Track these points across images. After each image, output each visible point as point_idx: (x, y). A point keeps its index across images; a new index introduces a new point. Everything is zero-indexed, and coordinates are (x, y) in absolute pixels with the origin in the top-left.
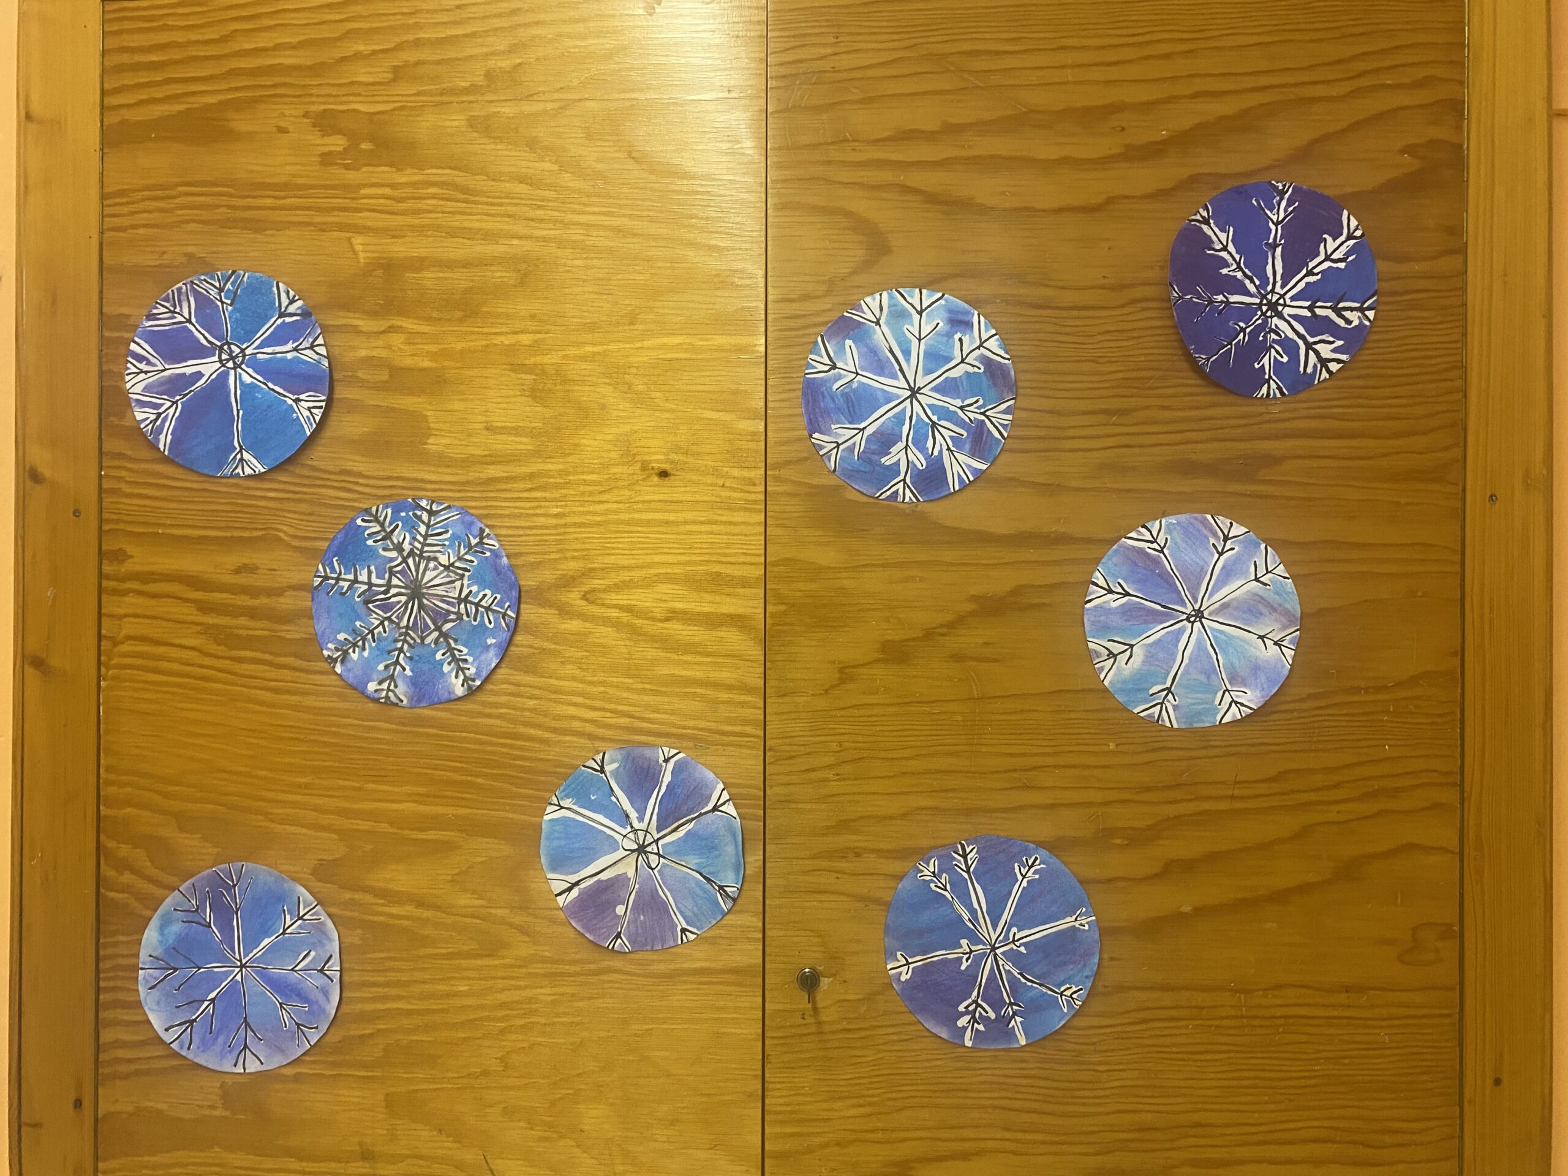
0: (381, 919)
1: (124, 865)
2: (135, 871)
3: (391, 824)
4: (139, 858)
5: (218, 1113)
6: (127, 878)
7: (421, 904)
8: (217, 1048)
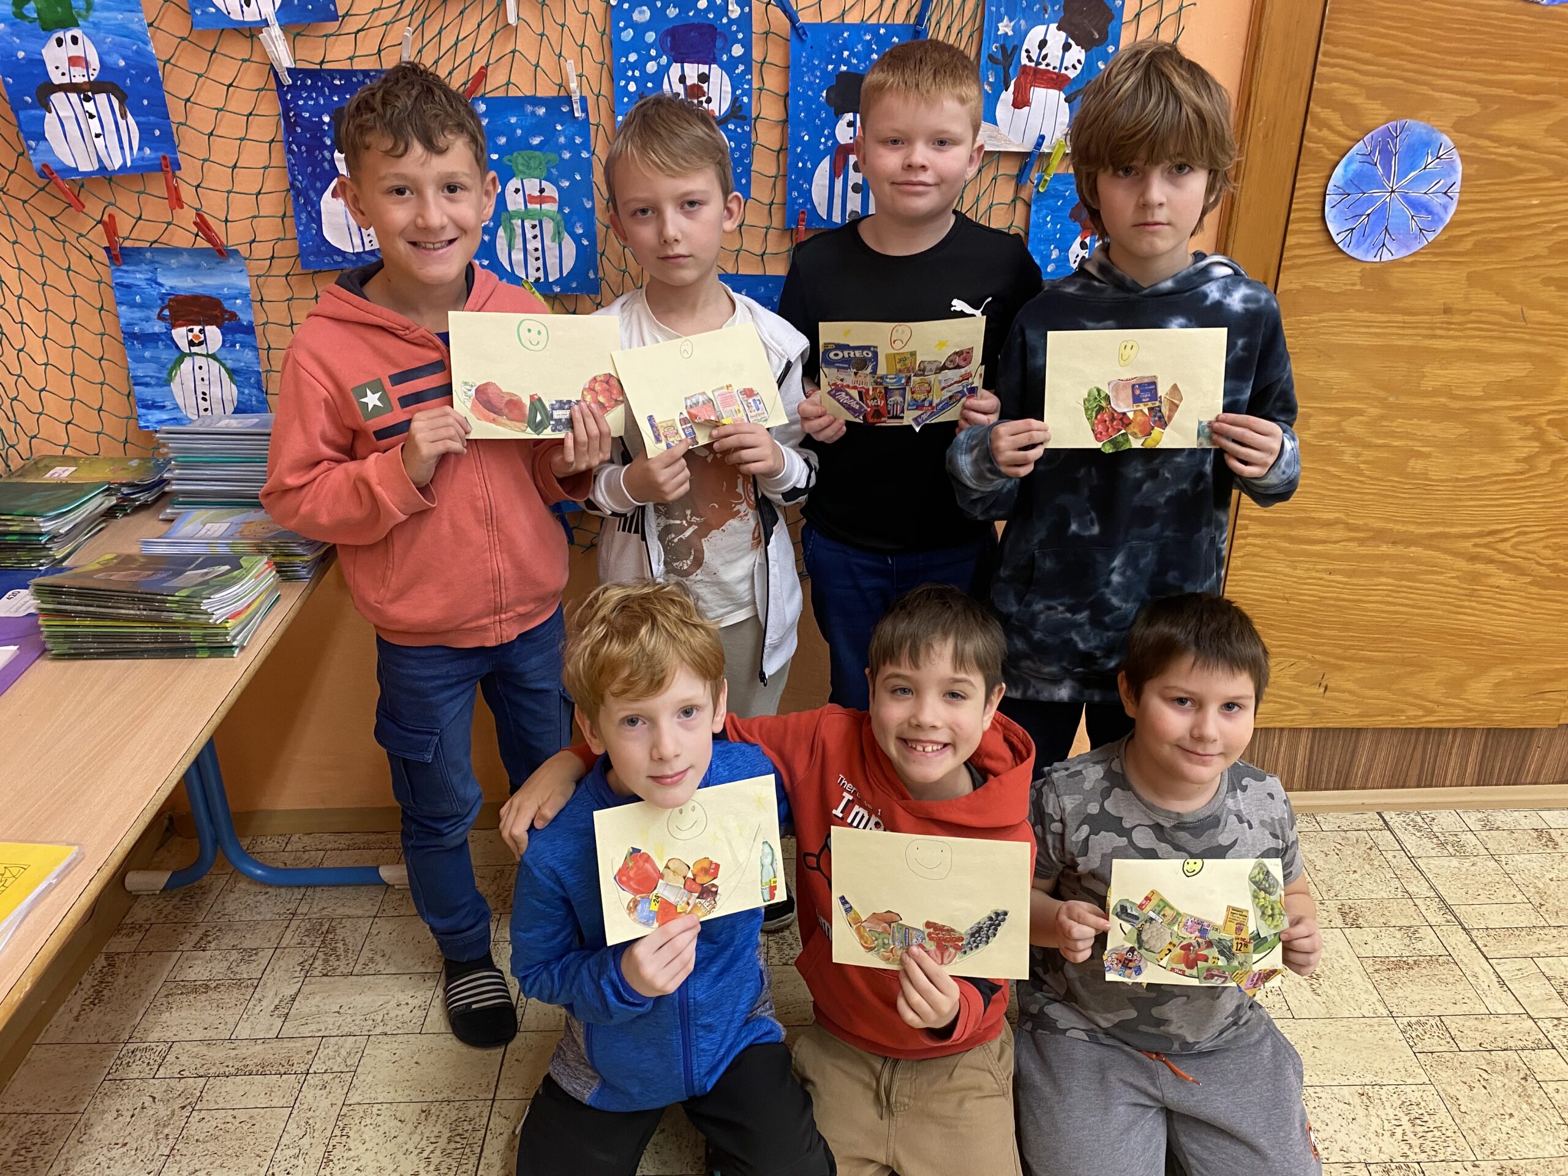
0: (1493, 157)
1: (1323, 124)
2: (1331, 128)
3: (1515, 90)
4: (1334, 118)
5: (1358, 287)
6: (1325, 133)
7: (1523, 146)
8: (1366, 246)
